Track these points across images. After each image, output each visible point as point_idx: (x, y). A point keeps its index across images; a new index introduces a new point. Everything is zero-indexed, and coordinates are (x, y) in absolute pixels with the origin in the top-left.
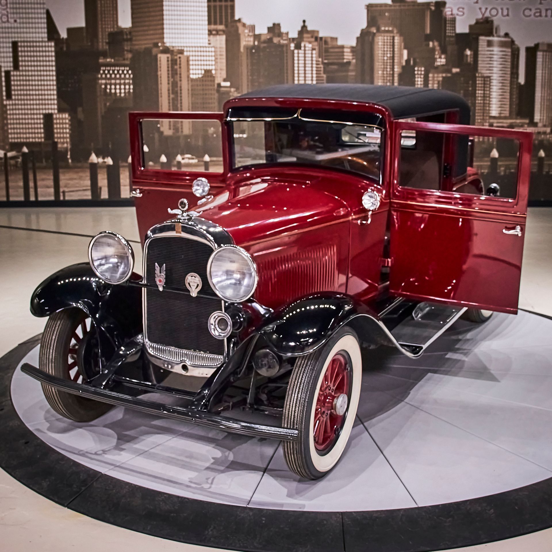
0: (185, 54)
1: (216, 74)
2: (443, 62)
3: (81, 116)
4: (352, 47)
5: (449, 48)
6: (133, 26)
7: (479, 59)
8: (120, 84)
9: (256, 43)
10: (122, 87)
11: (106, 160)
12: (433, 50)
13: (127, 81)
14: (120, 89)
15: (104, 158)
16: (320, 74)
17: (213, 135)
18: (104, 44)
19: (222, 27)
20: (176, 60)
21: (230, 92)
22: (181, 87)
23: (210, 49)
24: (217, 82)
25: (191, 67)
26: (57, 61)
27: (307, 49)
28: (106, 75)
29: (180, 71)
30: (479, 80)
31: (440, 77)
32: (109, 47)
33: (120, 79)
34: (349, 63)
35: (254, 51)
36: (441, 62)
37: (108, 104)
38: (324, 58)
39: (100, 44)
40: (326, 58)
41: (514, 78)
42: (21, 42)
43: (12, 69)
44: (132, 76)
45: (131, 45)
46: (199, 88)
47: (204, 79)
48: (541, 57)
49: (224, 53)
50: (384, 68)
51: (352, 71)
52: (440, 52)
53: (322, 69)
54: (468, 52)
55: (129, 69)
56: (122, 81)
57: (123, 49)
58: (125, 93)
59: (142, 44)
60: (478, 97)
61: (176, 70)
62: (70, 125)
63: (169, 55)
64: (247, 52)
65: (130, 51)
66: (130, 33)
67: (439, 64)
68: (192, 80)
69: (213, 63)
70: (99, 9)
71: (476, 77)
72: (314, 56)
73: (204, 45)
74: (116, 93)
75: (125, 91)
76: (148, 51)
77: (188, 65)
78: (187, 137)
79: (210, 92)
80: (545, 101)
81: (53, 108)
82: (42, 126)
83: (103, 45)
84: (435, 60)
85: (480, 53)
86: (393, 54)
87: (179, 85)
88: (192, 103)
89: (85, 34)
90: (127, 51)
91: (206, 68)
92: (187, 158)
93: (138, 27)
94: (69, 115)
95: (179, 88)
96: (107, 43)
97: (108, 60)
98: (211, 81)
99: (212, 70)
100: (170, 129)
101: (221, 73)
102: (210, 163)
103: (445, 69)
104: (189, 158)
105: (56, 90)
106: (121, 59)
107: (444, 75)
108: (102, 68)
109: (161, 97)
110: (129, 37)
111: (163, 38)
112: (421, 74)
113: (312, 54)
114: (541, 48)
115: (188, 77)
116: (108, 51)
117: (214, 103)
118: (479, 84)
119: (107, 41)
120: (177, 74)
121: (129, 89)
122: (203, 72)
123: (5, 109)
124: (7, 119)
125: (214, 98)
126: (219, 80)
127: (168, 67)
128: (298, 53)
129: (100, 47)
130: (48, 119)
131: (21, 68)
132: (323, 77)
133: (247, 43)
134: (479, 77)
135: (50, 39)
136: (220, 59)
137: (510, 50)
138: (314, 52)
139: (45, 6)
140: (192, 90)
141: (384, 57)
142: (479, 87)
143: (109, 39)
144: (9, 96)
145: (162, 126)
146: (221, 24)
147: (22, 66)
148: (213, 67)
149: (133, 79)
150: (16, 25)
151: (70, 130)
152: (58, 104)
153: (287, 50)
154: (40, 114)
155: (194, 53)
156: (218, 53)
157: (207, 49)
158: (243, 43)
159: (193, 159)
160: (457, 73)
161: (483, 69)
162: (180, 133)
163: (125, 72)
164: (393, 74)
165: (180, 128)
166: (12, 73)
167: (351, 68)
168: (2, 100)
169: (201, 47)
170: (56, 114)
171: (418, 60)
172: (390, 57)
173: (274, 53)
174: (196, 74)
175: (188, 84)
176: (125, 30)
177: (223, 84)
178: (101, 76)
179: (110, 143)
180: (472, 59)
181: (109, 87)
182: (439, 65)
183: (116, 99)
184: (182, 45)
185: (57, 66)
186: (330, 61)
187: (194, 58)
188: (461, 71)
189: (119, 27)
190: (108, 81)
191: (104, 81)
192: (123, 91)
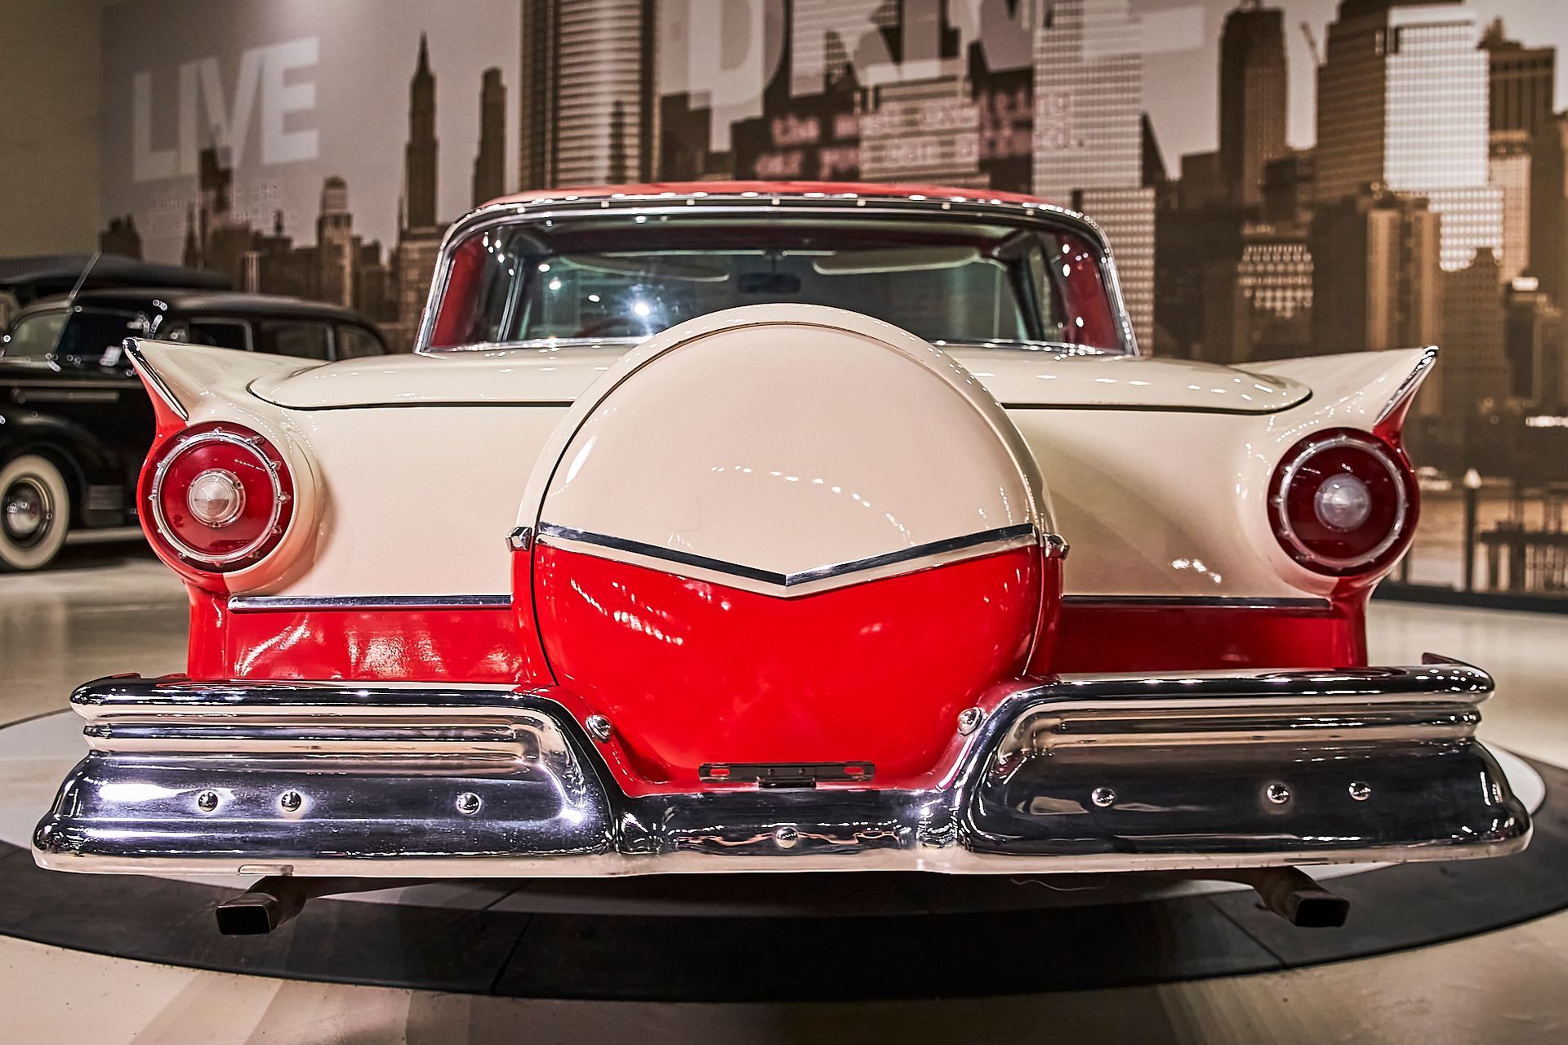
0: (1433, 208)
1: (1504, 257)
6: (1319, 145)
8: (1284, 287)
10: (1289, 294)
13: (1300, 280)
14: (1284, 299)
17: (1489, 418)
18: (1256, 190)
19: (1519, 136)
20: (1410, 225)
21: (1534, 304)
22: (1418, 294)
23: (1488, 194)
24: (1503, 279)
25: (1443, 242)
26: (1158, 234)
28: (1255, 265)
29: (1419, 253)
32: (1266, 197)
33: (1285, 274)
39: (1247, 191)
42: (1089, 191)
44: (1311, 268)
45: (1312, 191)
46: (1460, 295)
47: (1475, 272)
49: (1525, 203)
55: (1307, 251)
56: (1290, 280)
57: (1295, 200)
58: (1294, 309)
59: (1335, 189)
61: (1409, 249)
63: (1395, 214)
65: (1310, 206)
66: (1311, 161)
68: (1448, 275)
69: (1500, 230)
70: (1248, 107)
73: (1474, 184)
74: (1273, 310)
75: (1294, 305)
76: (1349, 204)
77: (1438, 236)
78: (1428, 422)
79: (1485, 306)
81: (1144, 344)
83: (1252, 192)
87: (1414, 290)
88: (1442, 335)
89: (1216, 170)
90: (1303, 205)
91: (1476, 242)
92: (1426, 478)
93: (1332, 144)
95: (1412, 298)
96: (1260, 188)
97: (1262, 229)
98: (1487, 276)
99: (1494, 248)
101: (1515, 257)
102: (1480, 492)
104: (1430, 478)
105: (1152, 302)
106: (1289, 225)
108: (1246, 249)
109: (1373, 318)
110: (1308, 171)
111: (1381, 170)
115: (1436, 266)
116: (1262, 206)
117: (1496, 335)
119: (1261, 181)
120: (1410, 260)
121: (1304, 299)
122: (1474, 254)
125: (1497, 322)
126: (1509, 273)
127: (1392, 244)
129: (1247, 199)
135: (1146, 182)
136: (1516, 218)
139: (1142, 107)
140: (1444, 301)
143: (1266, 178)
146: (1519, 126)
148: (1497, 242)
149: (1316, 275)
150: (1083, 153)
152: (1155, 336)
155: (1451, 207)
157: (1483, 195)
163: (1297, 258)
169: (1468, 189)
174: (1454, 260)
175: (1437, 286)
176: (1302, 157)
177: (1520, 284)
178: (1245, 268)
181: (1259, 294)
183: (1275, 324)
184: (1425, 186)
185: (1159, 246)
187: (1452, 219)
189: (1288, 149)
190: (1260, 280)
191: (1248, 281)
192: (1289, 304)
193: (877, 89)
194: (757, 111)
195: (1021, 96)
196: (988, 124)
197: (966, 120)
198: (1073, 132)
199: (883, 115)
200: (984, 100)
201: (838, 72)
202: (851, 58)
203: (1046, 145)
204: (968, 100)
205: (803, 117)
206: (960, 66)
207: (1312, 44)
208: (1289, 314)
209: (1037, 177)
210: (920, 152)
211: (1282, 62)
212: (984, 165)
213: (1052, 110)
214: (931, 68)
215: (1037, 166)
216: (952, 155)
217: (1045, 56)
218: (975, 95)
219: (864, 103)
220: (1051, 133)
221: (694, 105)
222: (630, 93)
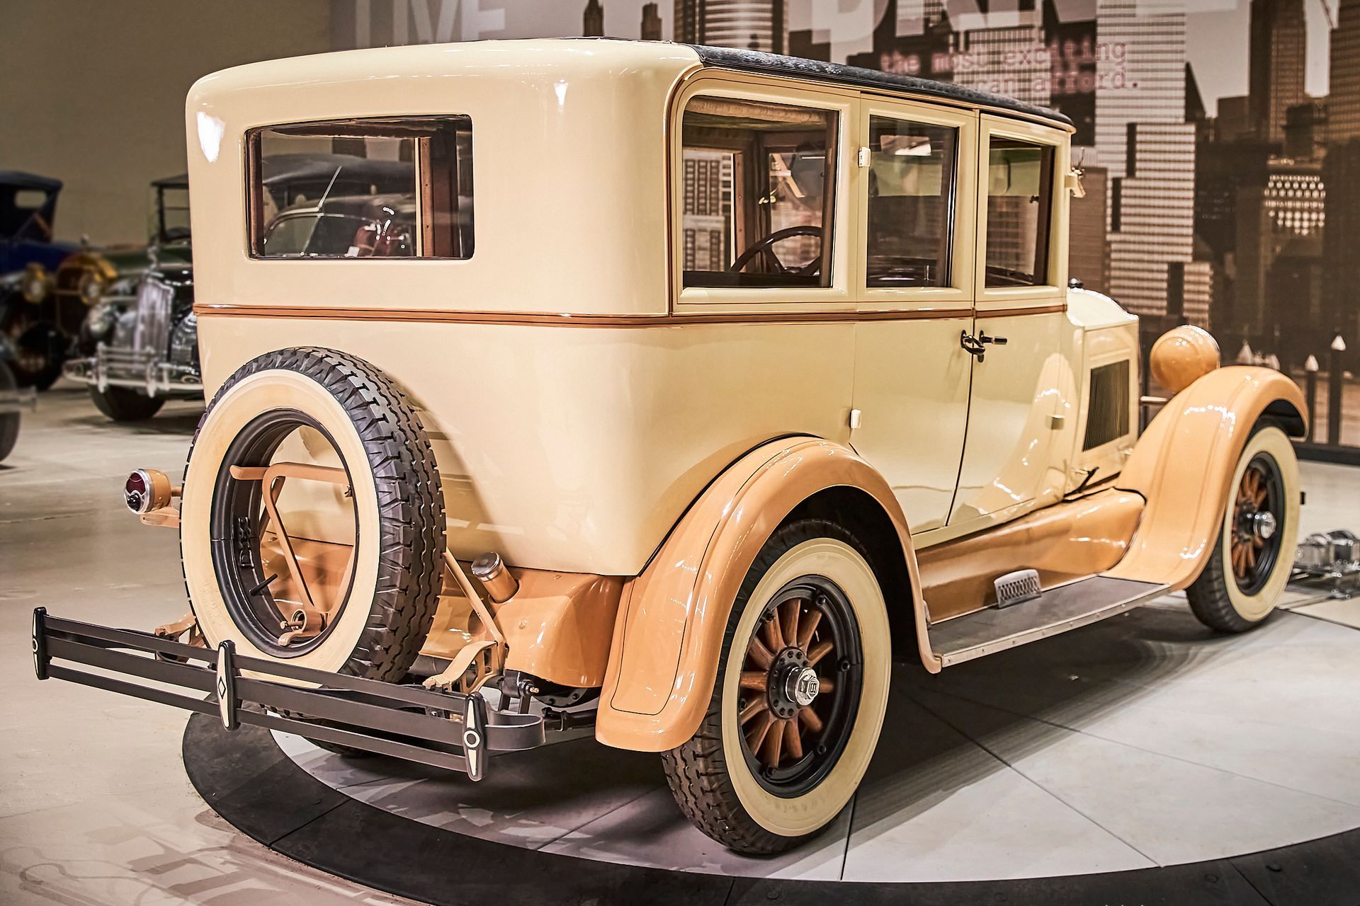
3: (1231, 271)
6: (1332, 95)
8: (1302, 210)
10: (1306, 216)
13: (1314, 205)
14: (1301, 220)
18: (1279, 129)
26: (1197, 162)
28: (1278, 191)
32: (1288, 135)
33: (1303, 199)
37: (1278, 249)
39: (1272, 130)
42: (1142, 124)
43: (1124, 174)
44: (1323, 194)
45: (1325, 132)
55: (1321, 181)
56: (1306, 205)
57: (1311, 139)
58: (1309, 228)
59: (1347, 130)
62: (1211, 287)
65: (1323, 144)
66: (1326, 107)
70: (1274, 60)
74: (1293, 228)
75: (1310, 225)
81: (1184, 254)
82: (1165, 285)
83: (1276, 133)
89: (1246, 110)
90: (1318, 143)
93: (1340, 95)
94: (1212, 267)
96: (1284, 127)
97: (1284, 161)
105: (1193, 217)
106: (1306, 159)
108: (1271, 178)
110: (1323, 115)
116: (1284, 143)
119: (1284, 122)
121: (1318, 220)
123: (1108, 249)
124: (1109, 268)
129: (1272, 136)
130: (1176, 270)
131: (1138, 174)
135: (1189, 119)
139: (1185, 56)
143: (1288, 119)
144: (1116, 227)
147: (1141, 170)
149: (1326, 201)
150: (1137, 93)
151: (1211, 296)
152: (1195, 245)
154: (1163, 262)
163: (1312, 186)
166: (1124, 183)
168: (1105, 232)
170: (1189, 264)
176: (1316, 102)
178: (1271, 190)
179: (1277, 326)
181: (1281, 215)
183: (1296, 241)
185: (1198, 171)
189: (1306, 97)
190: (1282, 203)
191: (1273, 204)
192: (1306, 224)
193: (967, 33)
194: (869, 48)
195: (1086, 44)
196: (1058, 65)
197: (1041, 62)
198: (1128, 75)
199: (971, 55)
200: (1055, 46)
201: (934, 18)
202: (945, 8)
203: (1106, 85)
204: (1043, 46)
205: (906, 54)
206: (1036, 17)
207: (1327, 11)
208: (1305, 232)
209: (1098, 111)
210: (1002, 86)
211: (1302, 24)
212: (1055, 100)
213: (1111, 56)
214: (1012, 18)
215: (1098, 102)
216: (1029, 90)
217: (1108, 11)
218: (1048, 41)
219: (956, 45)
220: (1112, 74)
221: (816, 40)
222: (764, 28)
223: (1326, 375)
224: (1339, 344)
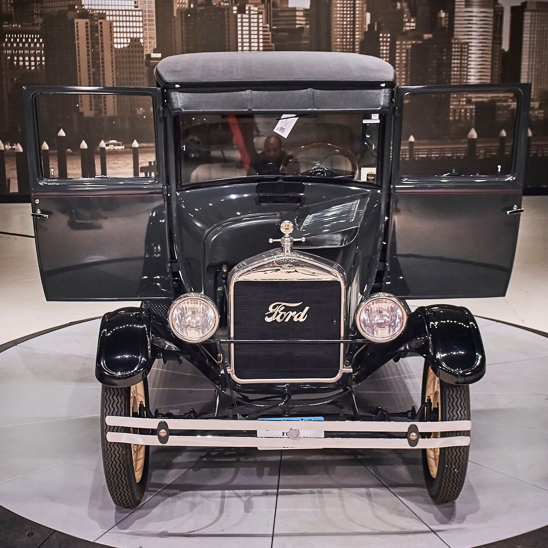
0: (108, 18)
1: (143, 43)
2: (413, 26)
4: (305, 10)
5: (420, 10)
7: (456, 22)
8: (29, 55)
9: (192, 6)
10: (33, 58)
11: (13, 147)
12: (401, 11)
13: (38, 52)
14: (30, 61)
15: (12, 145)
16: (268, 42)
17: (142, 116)
18: (9, 6)
20: (97, 26)
22: (103, 59)
23: (137, 13)
24: (145, 53)
25: (115, 35)
27: (252, 12)
28: (12, 44)
29: (102, 40)
30: (455, 48)
31: (409, 44)
32: (15, 10)
33: (29, 48)
34: (302, 29)
35: (189, 15)
36: (410, 26)
38: (272, 24)
39: (4, 6)
40: (275, 23)
41: (497, 44)
44: (43, 45)
45: (42, 8)
46: (125, 60)
47: (131, 49)
48: (529, 18)
49: (154, 18)
50: (343, 35)
51: (306, 39)
52: (409, 14)
53: (270, 37)
54: (443, 15)
55: (40, 37)
56: (32, 52)
57: (32, 12)
58: (35, 65)
59: (54, 7)
60: (454, 67)
61: (97, 38)
63: (87, 20)
64: (181, 17)
65: (41, 15)
67: (408, 28)
68: (116, 50)
69: (141, 30)
71: (452, 44)
72: (261, 21)
73: (130, 8)
74: (24, 66)
75: (36, 63)
76: (62, 16)
77: (111, 32)
78: (111, 119)
79: (138, 65)
80: (534, 70)
83: (7, 6)
84: (403, 24)
85: (456, 14)
86: (354, 17)
87: (101, 57)
88: (117, 79)
91: (132, 35)
92: (112, 144)
95: (101, 61)
96: (11, 4)
97: (14, 25)
98: (139, 52)
99: (140, 38)
100: (91, 109)
101: (150, 43)
102: (139, 150)
103: (416, 34)
104: (115, 145)
106: (29, 24)
107: (414, 42)
108: (6, 36)
109: (80, 70)
112: (387, 42)
113: (258, 19)
114: (529, 7)
115: (112, 47)
116: (14, 14)
117: (143, 79)
118: (455, 52)
120: (98, 43)
121: (41, 61)
122: (129, 41)
125: (143, 73)
126: (148, 50)
127: (87, 35)
128: (242, 18)
129: (4, 10)
132: (271, 46)
133: (181, 6)
134: (455, 44)
136: (150, 25)
137: (492, 11)
138: (261, 16)
140: (116, 62)
141: (343, 21)
142: (455, 55)
145: (82, 105)
148: (142, 35)
149: (45, 49)
153: (228, 13)
155: (118, 18)
156: (147, 18)
157: (134, 13)
158: (176, 6)
159: (119, 145)
160: (429, 39)
161: (459, 34)
162: (103, 114)
163: (35, 40)
164: (354, 42)
165: (103, 107)
167: (304, 35)
169: (126, 10)
171: (383, 25)
172: (350, 21)
173: (213, 18)
174: (120, 43)
175: (112, 55)
177: (153, 55)
178: (6, 45)
179: (19, 126)
180: (447, 22)
181: (16, 58)
182: (408, 30)
183: (25, 74)
184: (103, 8)
186: (280, 27)
187: (118, 24)
188: (434, 36)
190: (15, 51)
191: (9, 52)
192: (33, 63)
223: (56, 151)
224: (62, 133)
